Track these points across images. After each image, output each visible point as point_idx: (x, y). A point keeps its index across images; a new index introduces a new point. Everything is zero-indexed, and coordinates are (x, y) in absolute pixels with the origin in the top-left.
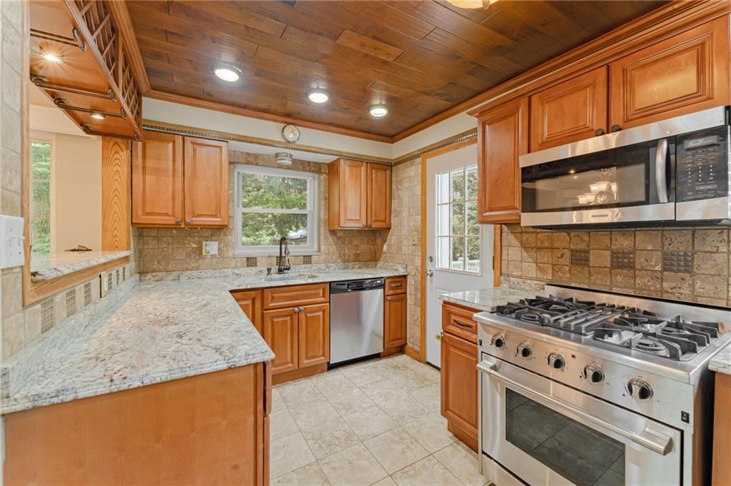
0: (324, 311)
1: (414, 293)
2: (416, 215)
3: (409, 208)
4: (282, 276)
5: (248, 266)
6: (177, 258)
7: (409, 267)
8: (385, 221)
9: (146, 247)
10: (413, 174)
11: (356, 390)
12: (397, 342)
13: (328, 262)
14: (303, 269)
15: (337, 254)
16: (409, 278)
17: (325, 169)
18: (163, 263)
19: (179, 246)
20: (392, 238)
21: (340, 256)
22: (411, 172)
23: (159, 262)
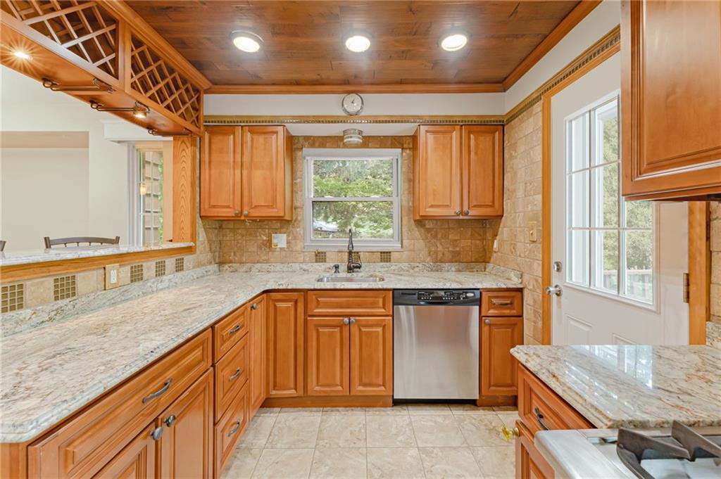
0: (384, 327)
1: (533, 319)
2: (534, 194)
3: (526, 184)
4: (349, 275)
5: (316, 262)
6: (250, 250)
7: (526, 277)
8: (492, 206)
9: (225, 238)
10: (532, 130)
11: (413, 452)
12: (505, 389)
13: (413, 261)
14: (379, 268)
15: (425, 251)
16: (526, 292)
17: (409, 144)
18: (238, 254)
19: (251, 238)
20: (504, 231)
21: (430, 253)
22: (529, 127)
23: (235, 253)
